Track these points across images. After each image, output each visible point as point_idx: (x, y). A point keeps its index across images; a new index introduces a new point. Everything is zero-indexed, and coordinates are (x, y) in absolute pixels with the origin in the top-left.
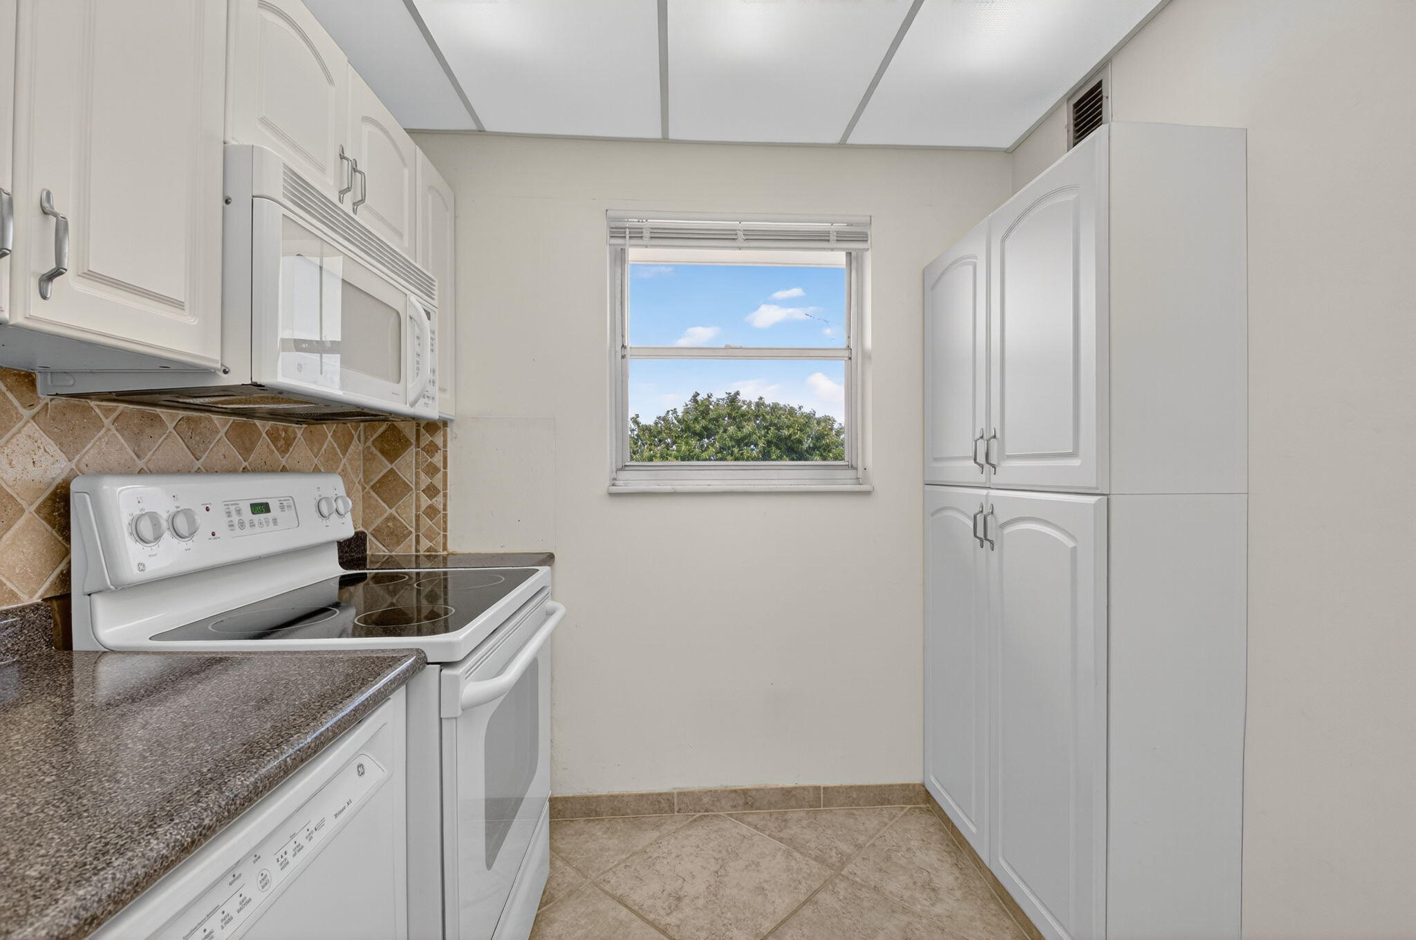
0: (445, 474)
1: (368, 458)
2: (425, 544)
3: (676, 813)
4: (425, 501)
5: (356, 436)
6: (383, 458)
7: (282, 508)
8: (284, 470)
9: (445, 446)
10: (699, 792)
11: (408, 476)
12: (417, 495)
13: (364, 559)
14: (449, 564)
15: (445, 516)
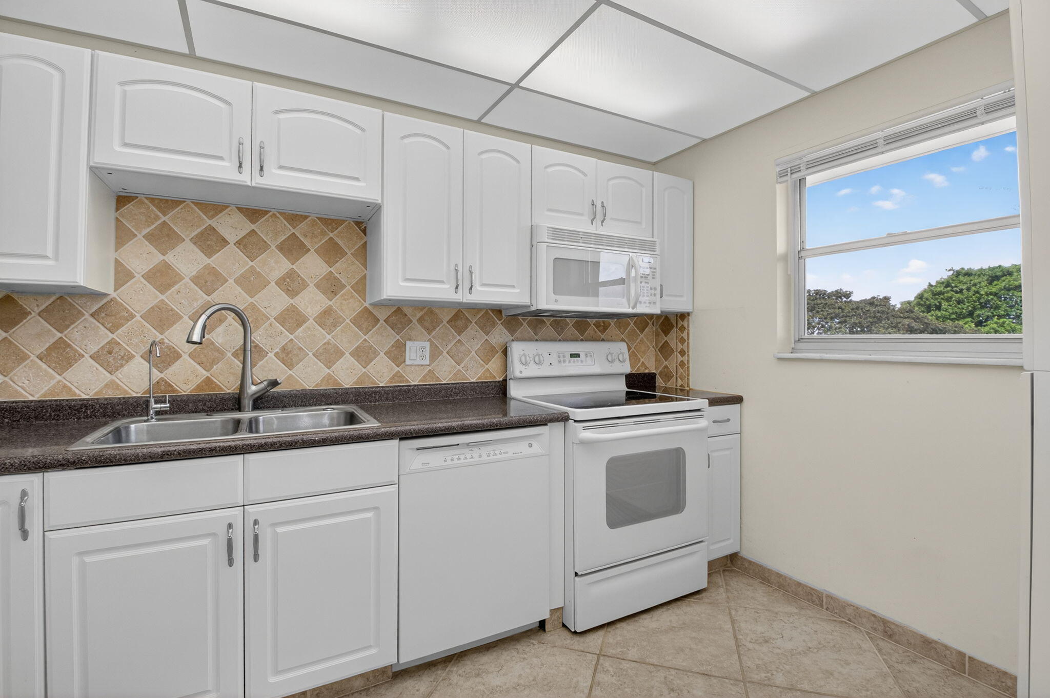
0: (688, 343)
1: (657, 335)
2: (680, 382)
3: (824, 610)
4: (680, 358)
5: (651, 323)
6: (662, 333)
7: (586, 356)
8: (603, 340)
9: (688, 327)
10: (844, 602)
11: (673, 345)
12: (676, 354)
13: (655, 387)
14: (690, 394)
15: (688, 367)
